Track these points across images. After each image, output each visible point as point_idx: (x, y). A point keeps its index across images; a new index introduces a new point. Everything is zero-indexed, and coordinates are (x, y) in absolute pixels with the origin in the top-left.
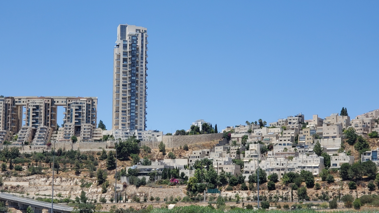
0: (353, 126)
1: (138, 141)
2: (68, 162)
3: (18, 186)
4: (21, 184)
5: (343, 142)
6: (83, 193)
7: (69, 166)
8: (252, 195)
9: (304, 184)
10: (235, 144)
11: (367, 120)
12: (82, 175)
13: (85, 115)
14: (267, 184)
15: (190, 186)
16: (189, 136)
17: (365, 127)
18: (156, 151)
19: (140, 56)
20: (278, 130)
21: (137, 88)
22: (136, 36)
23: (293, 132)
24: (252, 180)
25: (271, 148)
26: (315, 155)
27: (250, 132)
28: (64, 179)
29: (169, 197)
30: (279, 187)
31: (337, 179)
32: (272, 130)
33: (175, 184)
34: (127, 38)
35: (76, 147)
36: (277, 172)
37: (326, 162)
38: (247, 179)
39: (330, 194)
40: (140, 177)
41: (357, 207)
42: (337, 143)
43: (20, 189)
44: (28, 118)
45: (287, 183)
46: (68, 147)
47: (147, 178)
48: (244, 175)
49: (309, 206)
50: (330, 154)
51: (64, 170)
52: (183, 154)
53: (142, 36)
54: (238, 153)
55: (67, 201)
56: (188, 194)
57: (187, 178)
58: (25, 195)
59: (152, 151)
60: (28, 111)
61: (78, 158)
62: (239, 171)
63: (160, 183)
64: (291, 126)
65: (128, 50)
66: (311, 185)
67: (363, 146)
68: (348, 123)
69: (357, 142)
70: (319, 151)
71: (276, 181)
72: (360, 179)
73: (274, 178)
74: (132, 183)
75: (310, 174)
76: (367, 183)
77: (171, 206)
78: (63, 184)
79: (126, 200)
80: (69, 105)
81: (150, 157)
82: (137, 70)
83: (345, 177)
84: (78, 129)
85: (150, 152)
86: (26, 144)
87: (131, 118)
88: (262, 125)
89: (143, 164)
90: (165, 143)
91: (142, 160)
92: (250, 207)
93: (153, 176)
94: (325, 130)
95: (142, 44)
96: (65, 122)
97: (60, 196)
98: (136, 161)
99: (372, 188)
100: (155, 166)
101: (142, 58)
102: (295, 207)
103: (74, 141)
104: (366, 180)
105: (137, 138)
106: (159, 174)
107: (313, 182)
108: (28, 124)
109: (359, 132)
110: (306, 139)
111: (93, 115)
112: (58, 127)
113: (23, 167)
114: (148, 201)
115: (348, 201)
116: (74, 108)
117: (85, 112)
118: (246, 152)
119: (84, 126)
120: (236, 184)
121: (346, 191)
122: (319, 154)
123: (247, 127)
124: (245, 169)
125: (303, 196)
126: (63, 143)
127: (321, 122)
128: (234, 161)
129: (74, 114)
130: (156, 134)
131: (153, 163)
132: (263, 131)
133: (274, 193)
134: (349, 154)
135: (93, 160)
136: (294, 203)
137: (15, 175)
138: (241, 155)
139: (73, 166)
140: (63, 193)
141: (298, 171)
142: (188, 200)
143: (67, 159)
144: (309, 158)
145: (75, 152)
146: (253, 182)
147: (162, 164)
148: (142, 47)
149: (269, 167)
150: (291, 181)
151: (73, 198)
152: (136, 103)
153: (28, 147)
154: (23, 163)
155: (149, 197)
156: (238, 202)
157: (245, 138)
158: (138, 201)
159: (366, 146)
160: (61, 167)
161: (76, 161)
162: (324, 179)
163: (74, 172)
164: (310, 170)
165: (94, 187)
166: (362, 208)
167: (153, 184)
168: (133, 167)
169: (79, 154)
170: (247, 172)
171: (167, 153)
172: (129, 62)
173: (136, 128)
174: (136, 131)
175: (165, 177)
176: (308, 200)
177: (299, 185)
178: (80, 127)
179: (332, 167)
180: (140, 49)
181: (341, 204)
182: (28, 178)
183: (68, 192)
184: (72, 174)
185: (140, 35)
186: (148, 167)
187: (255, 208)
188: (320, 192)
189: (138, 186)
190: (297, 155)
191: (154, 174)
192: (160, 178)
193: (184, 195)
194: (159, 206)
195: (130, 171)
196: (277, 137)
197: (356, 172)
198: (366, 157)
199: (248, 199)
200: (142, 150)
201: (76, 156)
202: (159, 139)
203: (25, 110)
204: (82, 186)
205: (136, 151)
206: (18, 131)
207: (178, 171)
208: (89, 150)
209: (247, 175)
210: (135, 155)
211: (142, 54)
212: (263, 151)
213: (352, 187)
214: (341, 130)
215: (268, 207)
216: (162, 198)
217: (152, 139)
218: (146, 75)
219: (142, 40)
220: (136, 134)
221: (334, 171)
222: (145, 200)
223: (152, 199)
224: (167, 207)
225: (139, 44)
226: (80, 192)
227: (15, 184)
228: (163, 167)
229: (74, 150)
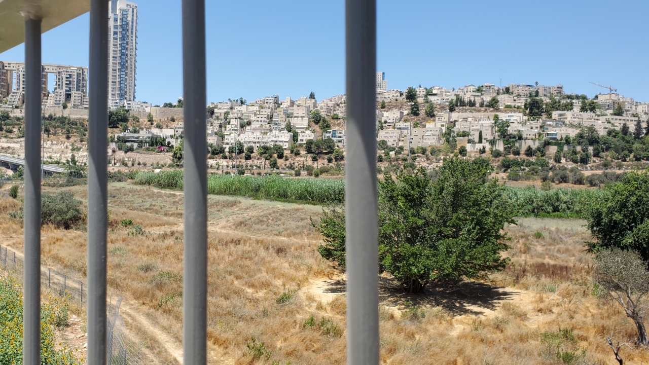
0: (319, 108)
1: (127, 111)
2: (59, 127)
3: (9, 147)
4: (12, 145)
5: (310, 122)
6: (73, 156)
7: (59, 131)
8: (231, 163)
9: (275, 155)
10: (218, 118)
11: (331, 104)
12: (72, 140)
13: (75, 83)
14: (244, 154)
15: (175, 154)
16: (176, 109)
17: (329, 110)
18: (144, 121)
19: (130, 31)
20: (256, 108)
21: (127, 61)
22: (127, 11)
23: (269, 110)
24: (231, 151)
25: (249, 123)
26: (286, 131)
27: (231, 108)
28: (54, 142)
29: (155, 163)
30: (255, 157)
31: (303, 152)
32: (251, 108)
33: (161, 152)
34: (118, 12)
35: (66, 113)
36: (253, 145)
37: (295, 138)
38: (227, 150)
39: (296, 164)
40: (129, 144)
41: (317, 175)
42: (305, 123)
43: (10, 151)
44: (18, 83)
45: (261, 154)
46: (59, 113)
47: (135, 145)
48: (224, 146)
49: (278, 174)
50: (299, 131)
51: (55, 134)
52: (169, 125)
53: (133, 12)
54: (221, 126)
55: (58, 163)
56: (173, 160)
57: (172, 147)
58: (16, 156)
59: (141, 120)
60: (19, 76)
61: (69, 124)
62: (220, 143)
63: (148, 149)
64: (267, 105)
65: (119, 23)
66: (281, 156)
67: (326, 126)
68: (315, 106)
69: (321, 122)
70: (289, 128)
71: (252, 152)
72: (321, 153)
73: (251, 150)
74: (120, 149)
75: (280, 147)
76: (326, 157)
77: (157, 171)
78: (54, 147)
79: (115, 164)
80: (59, 73)
81: (139, 126)
82: (127, 43)
83: (309, 151)
84: (68, 96)
85: (138, 121)
86: (17, 107)
87: (120, 89)
88: (242, 103)
89: (131, 132)
90: (153, 114)
91: (131, 128)
92: (227, 173)
93: (141, 143)
94: (296, 111)
95: (133, 19)
96: (56, 89)
97: (50, 158)
98: (125, 129)
99: (330, 161)
100: (143, 135)
101: (132, 32)
102: (266, 174)
103: (65, 107)
104: (326, 154)
105: (127, 108)
106: (146, 142)
107: (283, 154)
108: (18, 89)
109: (323, 114)
110: (280, 118)
111: (83, 84)
112: (49, 93)
113: (14, 130)
114: (136, 165)
115: (309, 170)
116: (64, 76)
117: (75, 80)
118: (228, 126)
119: (74, 93)
120: (217, 154)
121: (309, 162)
122: (289, 131)
123: (229, 104)
124: (226, 141)
125: (274, 165)
126: (54, 109)
127: (292, 103)
128: (216, 134)
129: (64, 82)
130: (144, 105)
131: (141, 132)
132: (243, 108)
133: (250, 162)
134: (314, 131)
135: (83, 127)
136: (266, 171)
137: (6, 137)
138: (223, 129)
139: (64, 131)
140: (54, 155)
141: (271, 145)
142: (173, 166)
143: (58, 124)
144: (281, 134)
145: (66, 118)
146: (232, 152)
147: (149, 132)
148: (133, 22)
149: (247, 140)
150: (265, 153)
151: (64, 161)
152: (126, 74)
153: (18, 110)
154: (13, 125)
155: (137, 162)
156: (218, 169)
157: (227, 113)
158: (126, 165)
159: (328, 126)
160: (52, 131)
161: (67, 126)
162: (292, 152)
163: (65, 136)
164: (281, 144)
165: (84, 151)
166: (320, 176)
167: (140, 150)
168: (122, 135)
169: (69, 120)
170: (227, 144)
171: (155, 123)
172: (119, 36)
173: (126, 98)
174: (125, 101)
175: (152, 145)
176: (278, 169)
177: (271, 156)
178: (70, 95)
179: (299, 142)
180: (130, 24)
181: (304, 173)
182: (19, 140)
183: (59, 155)
184: (63, 138)
185: (131, 10)
186: (136, 135)
187: (232, 174)
188: (288, 162)
189: (126, 152)
190: (271, 130)
191: (141, 142)
192: (147, 145)
193: (170, 162)
194: (146, 170)
195: (119, 138)
196: (255, 115)
197: (318, 147)
198: (328, 135)
199: (227, 166)
200: (130, 119)
201: (67, 121)
202: (148, 110)
203: (15, 75)
204: (73, 150)
205: (125, 120)
206: (8, 95)
207: (164, 140)
208: (79, 117)
209: (228, 147)
210: (124, 124)
211: (132, 29)
212: (242, 126)
213: (315, 159)
214: (309, 110)
215: (243, 173)
216: (149, 164)
217: (141, 110)
218: (136, 49)
219: (133, 15)
220: (126, 104)
221: (301, 145)
222: (133, 165)
223: (139, 164)
224: (153, 171)
225: (130, 19)
226: (70, 155)
227: (5, 145)
228: (150, 135)
229: (65, 116)
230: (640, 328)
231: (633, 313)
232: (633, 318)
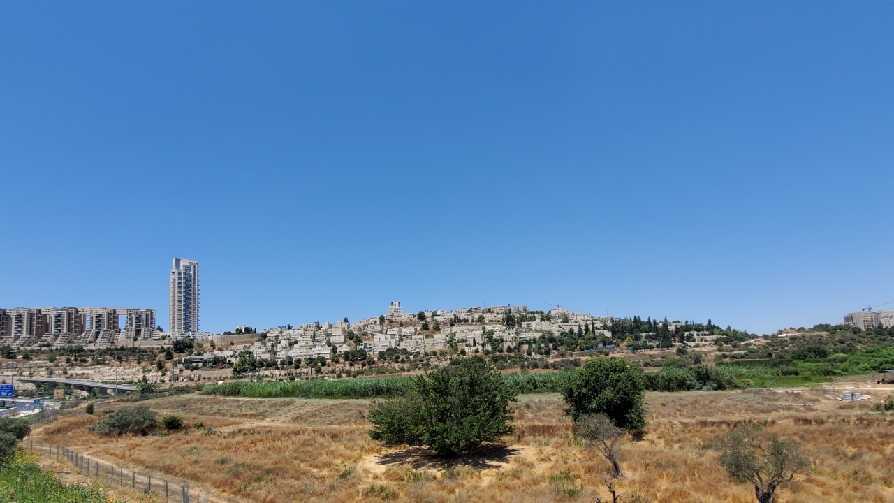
0: (352, 328)
1: (192, 340)
2: (130, 355)
3: (83, 374)
4: (86, 372)
5: (345, 338)
6: (145, 377)
7: (131, 358)
8: (283, 372)
9: (320, 364)
10: (270, 340)
11: (361, 325)
12: (143, 364)
13: (145, 321)
14: (293, 365)
15: (235, 369)
16: (234, 336)
17: (360, 330)
18: (207, 346)
19: (193, 281)
20: (301, 331)
21: (190, 303)
22: (189, 267)
23: (312, 332)
24: (283, 363)
25: (296, 342)
26: (327, 346)
27: (281, 332)
28: (126, 367)
29: (218, 377)
30: (302, 367)
31: (342, 360)
32: (297, 331)
33: (223, 368)
34: (181, 268)
35: (137, 344)
36: (301, 358)
37: (334, 350)
38: (279, 363)
39: (337, 369)
40: (195, 364)
41: (355, 376)
42: (342, 339)
43: (85, 376)
44: (92, 323)
45: (308, 364)
46: (130, 344)
47: (200, 365)
48: (276, 360)
49: (323, 377)
50: (337, 345)
51: (126, 361)
52: (229, 347)
53: (195, 267)
54: (273, 346)
55: (130, 383)
56: (233, 374)
57: (233, 364)
58: (90, 380)
59: (204, 346)
60: (92, 318)
61: (139, 352)
62: (273, 358)
63: (211, 367)
64: (310, 329)
65: (182, 276)
66: (324, 364)
67: (358, 341)
68: (349, 327)
69: (354, 338)
70: (329, 344)
71: (300, 363)
72: (357, 360)
73: (299, 361)
74: (187, 368)
75: (323, 358)
76: (361, 362)
77: (220, 383)
78: (126, 371)
79: (183, 380)
80: (130, 314)
81: (202, 350)
82: (190, 290)
83: (346, 359)
84: (138, 332)
85: (202, 347)
86: (90, 342)
87: (185, 324)
88: (290, 328)
89: (196, 355)
90: (215, 341)
91: (196, 352)
92: (281, 380)
93: (205, 363)
94: (333, 331)
95: (195, 273)
96: (127, 326)
97: (123, 379)
98: (191, 353)
99: (364, 365)
100: (207, 356)
101: (194, 282)
102: (313, 378)
103: (135, 340)
104: (360, 360)
105: (191, 338)
106: (210, 362)
107: (325, 362)
108: (91, 328)
109: (355, 332)
110: (321, 336)
111: (151, 322)
112: (120, 330)
113: (88, 359)
114: (201, 380)
115: (348, 373)
116: (134, 317)
117: (145, 319)
118: (278, 345)
119: (144, 329)
120: (271, 366)
121: (348, 367)
122: (330, 346)
123: (279, 330)
124: (278, 356)
125: (319, 371)
126: (125, 342)
127: (331, 326)
128: (269, 351)
129: (135, 321)
130: (207, 335)
131: (205, 354)
132: (291, 332)
133: (298, 370)
134: (349, 345)
135: (153, 354)
136: (312, 376)
137: (80, 366)
138: (275, 348)
139: (135, 358)
140: (126, 377)
141: (316, 356)
142: (234, 378)
143: (129, 353)
144: (323, 348)
145: (136, 348)
146: (284, 364)
147: (212, 354)
148: (195, 275)
149: (295, 354)
150: (311, 363)
151: (136, 381)
152: (190, 313)
153: (92, 344)
154: (88, 357)
155: (202, 377)
156: (272, 377)
157: (277, 336)
158: (193, 380)
159: (360, 340)
160: (124, 359)
161: (138, 354)
162: (333, 361)
163: (136, 362)
164: (324, 355)
165: (154, 372)
166: (357, 377)
167: (205, 368)
168: (188, 358)
169: (140, 349)
170: (279, 358)
171: (217, 347)
172: (183, 285)
173: (190, 330)
174: (190, 332)
175: (215, 363)
176: (322, 373)
177: (316, 365)
178: (140, 330)
179: (338, 353)
180: (193, 276)
181: (344, 375)
182: (93, 367)
183: (131, 377)
184: (134, 363)
185: (193, 266)
186: (200, 357)
187: (285, 381)
188: (330, 369)
189: (192, 370)
190: (314, 346)
191: (206, 362)
192: (211, 364)
193: (230, 375)
194: (211, 383)
195: (185, 360)
196: (301, 336)
197: (354, 356)
198: (360, 347)
199: (280, 375)
200: (195, 346)
201: (138, 350)
202: (210, 338)
203: (88, 318)
204: (144, 372)
205: (191, 346)
206: (82, 333)
207: (225, 359)
208: (149, 346)
209: (279, 360)
210: (189, 349)
211: (195, 280)
212: (291, 345)
213: (351, 365)
214: (344, 331)
215: (294, 379)
216: (212, 378)
217: (204, 338)
218: (198, 294)
219: (195, 270)
220: (191, 335)
221: (340, 355)
222: (199, 380)
223: (204, 379)
224: (217, 383)
225: (192, 272)
226: (142, 376)
227: (80, 372)
228: (213, 356)
229: (135, 346)
230: (615, 465)
231: (610, 455)
232: (610, 459)
